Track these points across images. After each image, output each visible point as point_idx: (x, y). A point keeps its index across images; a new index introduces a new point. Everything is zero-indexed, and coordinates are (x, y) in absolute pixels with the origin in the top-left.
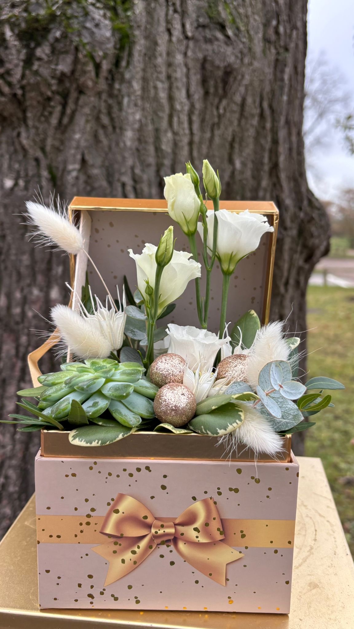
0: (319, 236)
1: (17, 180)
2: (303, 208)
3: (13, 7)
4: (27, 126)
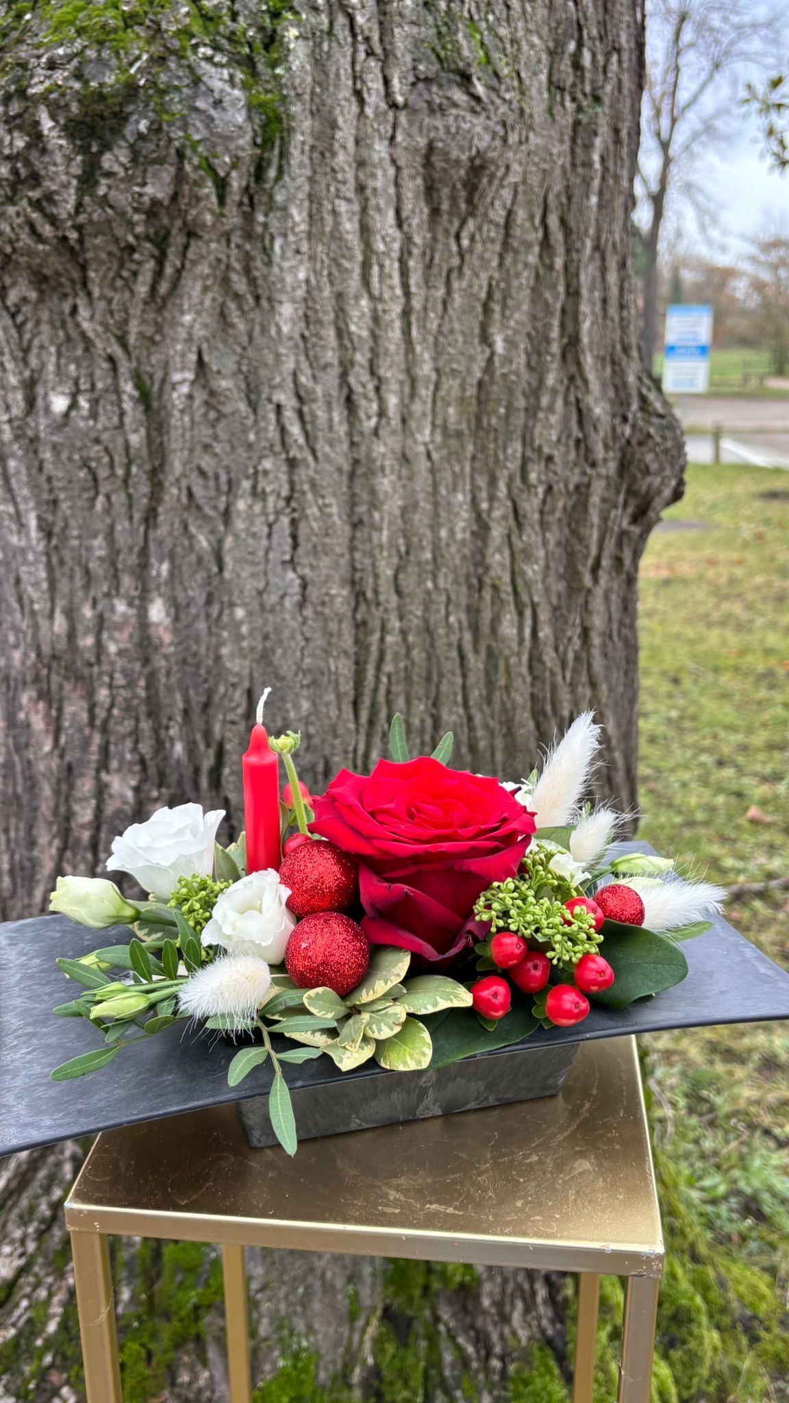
0: (662, 469)
1: (74, 396)
2: (630, 416)
3: (52, 65)
4: (89, 294)
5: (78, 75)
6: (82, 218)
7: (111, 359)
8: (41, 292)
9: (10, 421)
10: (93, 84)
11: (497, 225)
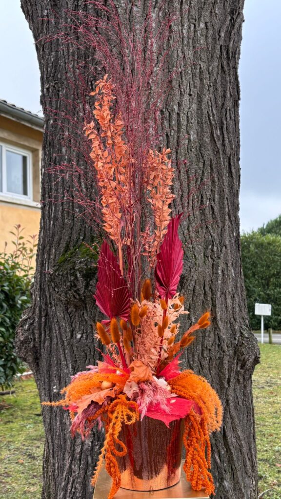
1: (82, 334)
2: (237, 338)
3: (80, 263)
4: (87, 310)
5: (86, 265)
6: (85, 294)
7: (91, 325)
8: (76, 309)
9: (67, 340)
10: (89, 267)
11: (191, 290)
